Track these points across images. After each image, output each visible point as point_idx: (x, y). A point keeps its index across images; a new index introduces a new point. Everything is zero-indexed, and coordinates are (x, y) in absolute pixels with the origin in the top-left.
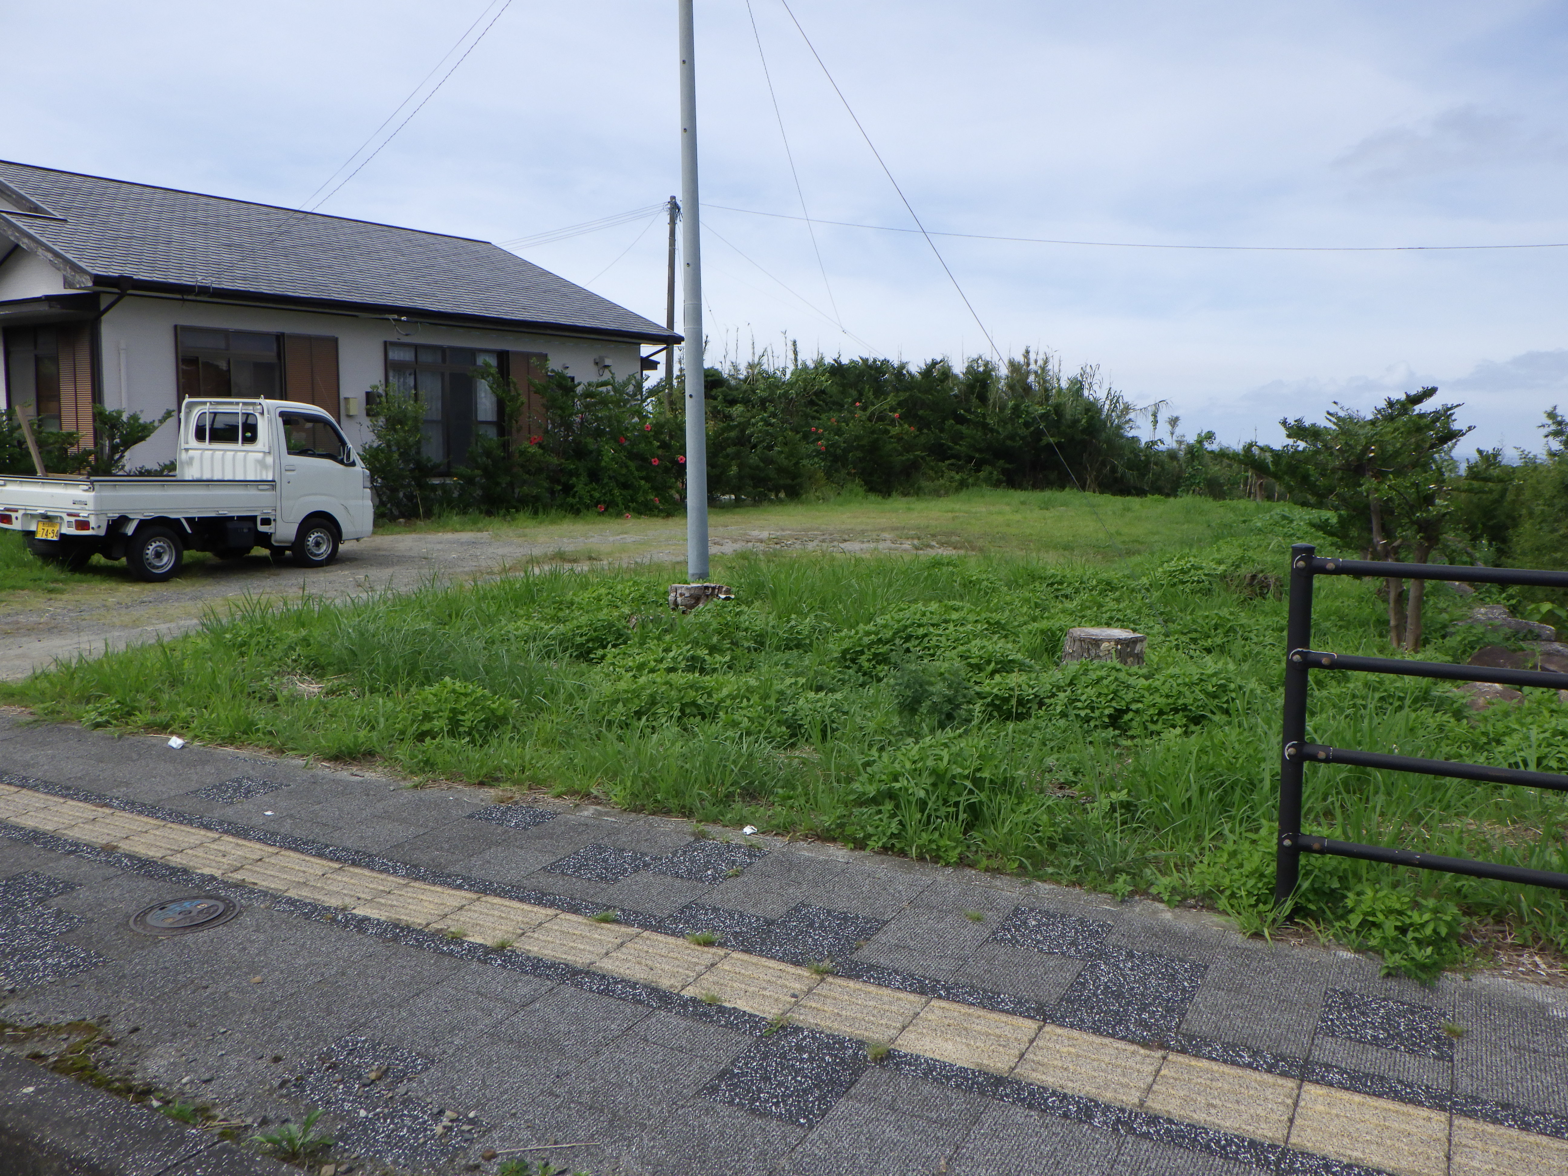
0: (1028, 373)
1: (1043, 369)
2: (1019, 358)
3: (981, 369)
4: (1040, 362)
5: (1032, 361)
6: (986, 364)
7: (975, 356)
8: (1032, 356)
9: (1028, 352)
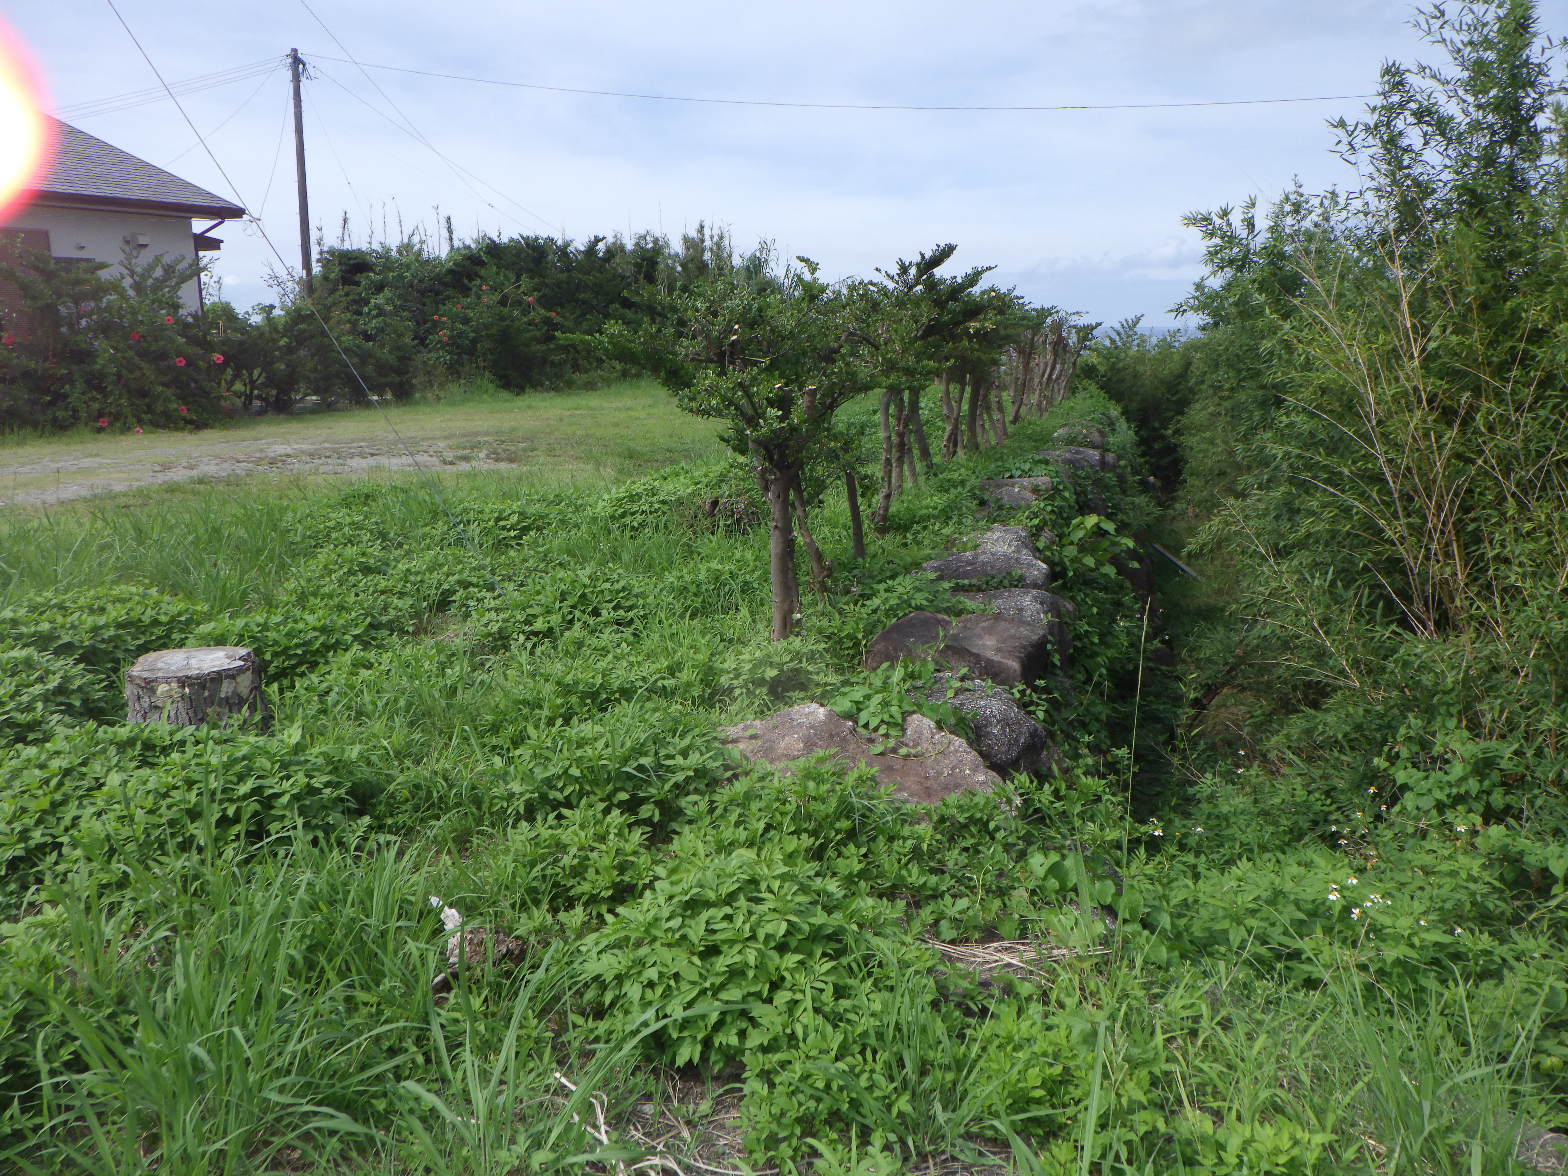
0: (703, 250)
1: (718, 245)
2: (693, 234)
3: (650, 246)
4: (716, 238)
5: (707, 237)
6: (656, 241)
7: (642, 232)
8: (707, 232)
9: (702, 227)
